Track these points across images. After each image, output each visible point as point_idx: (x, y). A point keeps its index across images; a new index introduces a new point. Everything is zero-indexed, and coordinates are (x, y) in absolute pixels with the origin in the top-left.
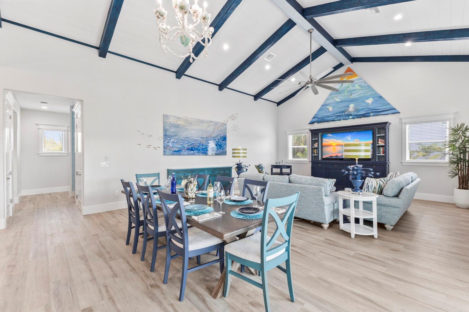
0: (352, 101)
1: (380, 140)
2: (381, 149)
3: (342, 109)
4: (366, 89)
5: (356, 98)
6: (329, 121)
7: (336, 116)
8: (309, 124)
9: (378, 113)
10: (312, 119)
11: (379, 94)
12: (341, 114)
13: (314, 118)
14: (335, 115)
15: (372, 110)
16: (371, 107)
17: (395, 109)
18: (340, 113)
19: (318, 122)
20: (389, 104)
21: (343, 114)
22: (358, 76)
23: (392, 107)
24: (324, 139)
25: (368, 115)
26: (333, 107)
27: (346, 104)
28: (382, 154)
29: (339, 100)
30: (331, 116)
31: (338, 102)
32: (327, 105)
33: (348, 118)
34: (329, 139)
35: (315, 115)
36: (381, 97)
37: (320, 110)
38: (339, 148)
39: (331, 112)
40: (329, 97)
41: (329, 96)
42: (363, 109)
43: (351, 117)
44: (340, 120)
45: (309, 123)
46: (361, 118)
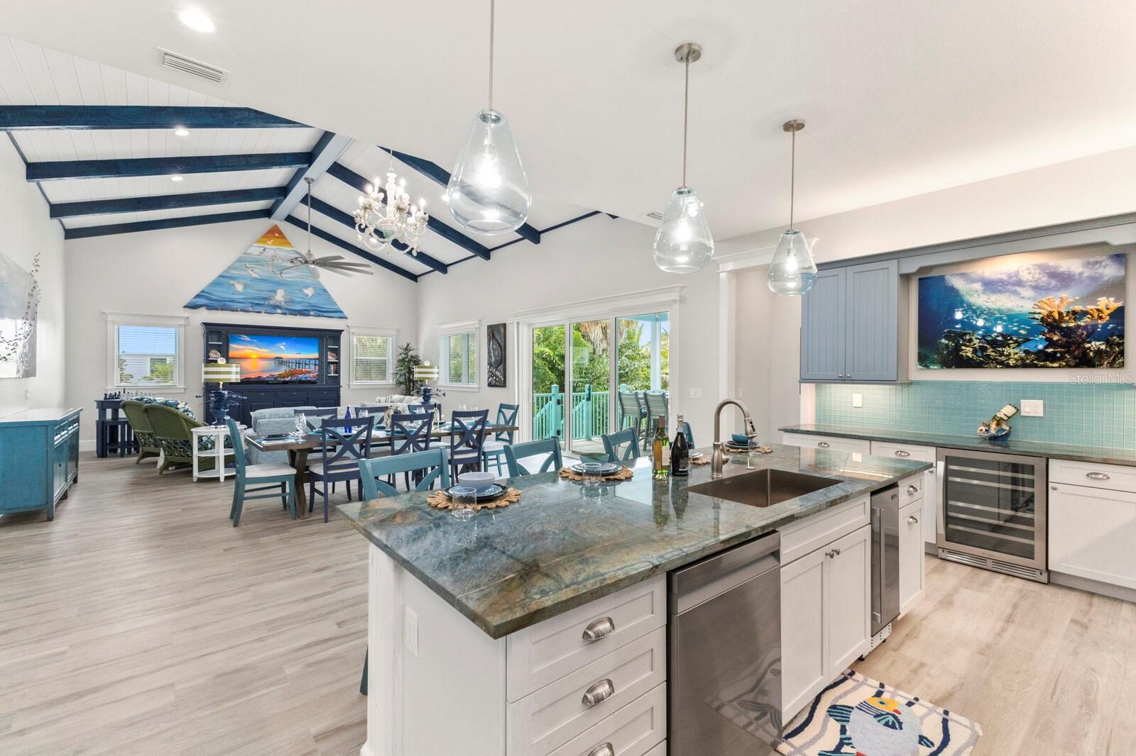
0: (281, 284)
1: (329, 353)
2: (332, 366)
3: (265, 294)
4: (303, 272)
5: (287, 281)
6: (237, 311)
7: (252, 303)
8: (184, 307)
9: (321, 314)
10: (195, 298)
11: (321, 285)
12: (262, 303)
13: (198, 296)
14: (249, 301)
15: (312, 306)
16: (313, 301)
17: (342, 312)
18: (258, 299)
19: (209, 308)
20: (335, 304)
21: (266, 303)
22: (292, 247)
23: (339, 308)
24: (233, 343)
25: (307, 312)
26: (246, 286)
27: (270, 286)
28: (332, 374)
29: (257, 276)
30: (240, 301)
31: (255, 279)
32: (233, 278)
33: (274, 311)
34: (241, 345)
35: (202, 291)
36: (325, 291)
37: (215, 283)
38: (264, 364)
39: (239, 293)
40: (237, 264)
41: (236, 262)
42: (300, 303)
43: (279, 311)
44: (260, 312)
45: (185, 304)
46: (296, 315)
